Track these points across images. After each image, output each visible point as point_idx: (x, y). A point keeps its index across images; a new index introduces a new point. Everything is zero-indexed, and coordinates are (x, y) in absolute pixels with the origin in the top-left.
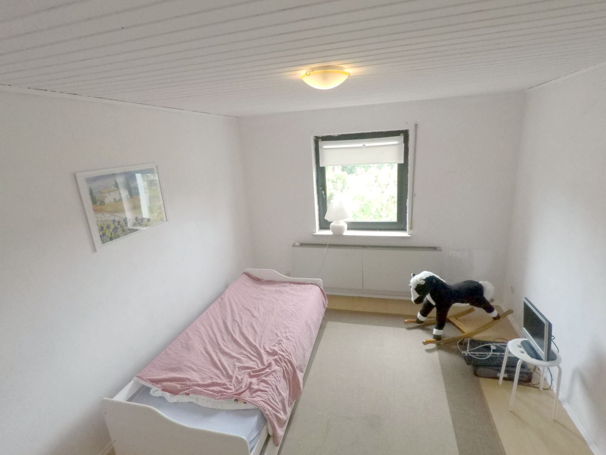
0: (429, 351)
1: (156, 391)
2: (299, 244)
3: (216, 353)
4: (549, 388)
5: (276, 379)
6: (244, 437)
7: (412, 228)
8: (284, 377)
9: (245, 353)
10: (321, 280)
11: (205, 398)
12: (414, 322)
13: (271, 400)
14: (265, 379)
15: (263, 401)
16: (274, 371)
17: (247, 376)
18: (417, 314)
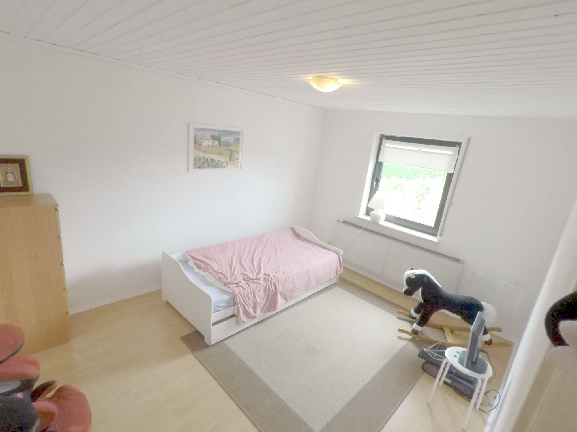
0: (400, 338)
1: (191, 263)
2: (343, 221)
3: (237, 262)
4: (487, 412)
5: (257, 287)
6: (212, 298)
7: (441, 235)
8: (265, 291)
9: (252, 269)
10: (342, 251)
11: (212, 277)
12: (406, 315)
13: (246, 296)
14: (250, 284)
15: (238, 291)
16: (259, 283)
17: (242, 279)
18: (411, 310)
